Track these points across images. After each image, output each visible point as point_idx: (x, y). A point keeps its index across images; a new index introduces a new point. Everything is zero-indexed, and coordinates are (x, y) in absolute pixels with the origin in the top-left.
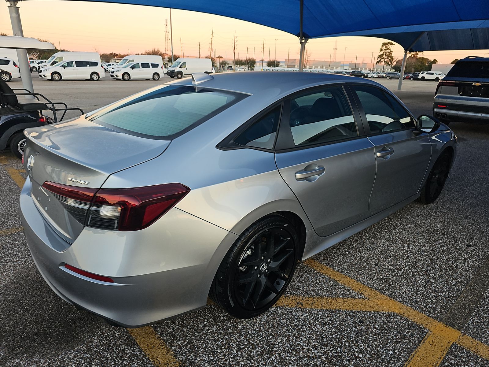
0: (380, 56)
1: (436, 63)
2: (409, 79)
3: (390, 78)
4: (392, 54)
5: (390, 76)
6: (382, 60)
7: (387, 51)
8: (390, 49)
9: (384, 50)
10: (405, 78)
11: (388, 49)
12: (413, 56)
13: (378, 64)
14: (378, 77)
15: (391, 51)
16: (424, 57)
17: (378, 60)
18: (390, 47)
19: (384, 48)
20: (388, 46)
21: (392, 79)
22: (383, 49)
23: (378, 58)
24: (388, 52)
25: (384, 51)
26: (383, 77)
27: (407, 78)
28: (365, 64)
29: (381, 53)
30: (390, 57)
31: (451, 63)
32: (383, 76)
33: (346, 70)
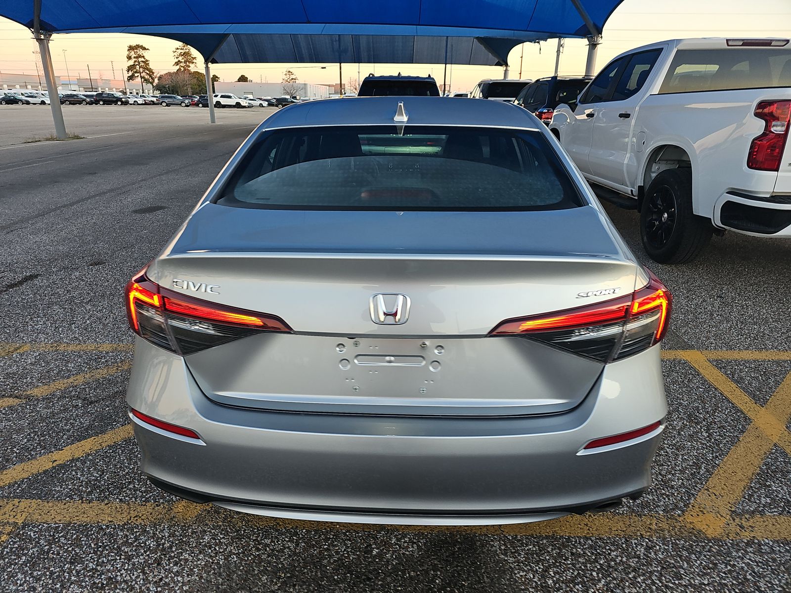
0: (130, 68)
1: (217, 81)
2: (197, 105)
3: (168, 105)
4: (150, 64)
5: (166, 101)
6: (136, 75)
7: (140, 59)
8: (143, 57)
9: (134, 57)
10: (190, 105)
11: (140, 56)
12: (182, 69)
13: (131, 80)
14: (146, 104)
15: (147, 61)
16: (198, 71)
17: (129, 75)
18: (142, 54)
19: (133, 54)
20: (138, 51)
21: (169, 106)
22: (132, 57)
23: (128, 71)
24: (143, 62)
25: (135, 59)
26: (153, 103)
27: (193, 105)
28: (107, 81)
29: (131, 62)
30: (148, 69)
31: (237, 80)
32: (153, 101)
33: (75, 91)
